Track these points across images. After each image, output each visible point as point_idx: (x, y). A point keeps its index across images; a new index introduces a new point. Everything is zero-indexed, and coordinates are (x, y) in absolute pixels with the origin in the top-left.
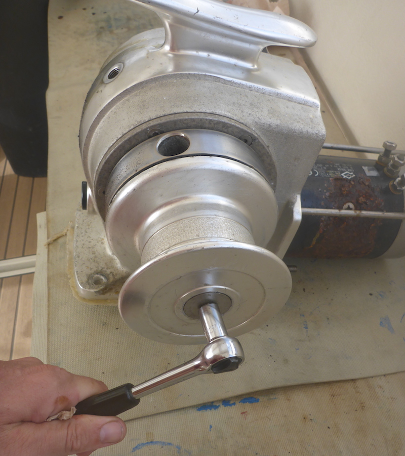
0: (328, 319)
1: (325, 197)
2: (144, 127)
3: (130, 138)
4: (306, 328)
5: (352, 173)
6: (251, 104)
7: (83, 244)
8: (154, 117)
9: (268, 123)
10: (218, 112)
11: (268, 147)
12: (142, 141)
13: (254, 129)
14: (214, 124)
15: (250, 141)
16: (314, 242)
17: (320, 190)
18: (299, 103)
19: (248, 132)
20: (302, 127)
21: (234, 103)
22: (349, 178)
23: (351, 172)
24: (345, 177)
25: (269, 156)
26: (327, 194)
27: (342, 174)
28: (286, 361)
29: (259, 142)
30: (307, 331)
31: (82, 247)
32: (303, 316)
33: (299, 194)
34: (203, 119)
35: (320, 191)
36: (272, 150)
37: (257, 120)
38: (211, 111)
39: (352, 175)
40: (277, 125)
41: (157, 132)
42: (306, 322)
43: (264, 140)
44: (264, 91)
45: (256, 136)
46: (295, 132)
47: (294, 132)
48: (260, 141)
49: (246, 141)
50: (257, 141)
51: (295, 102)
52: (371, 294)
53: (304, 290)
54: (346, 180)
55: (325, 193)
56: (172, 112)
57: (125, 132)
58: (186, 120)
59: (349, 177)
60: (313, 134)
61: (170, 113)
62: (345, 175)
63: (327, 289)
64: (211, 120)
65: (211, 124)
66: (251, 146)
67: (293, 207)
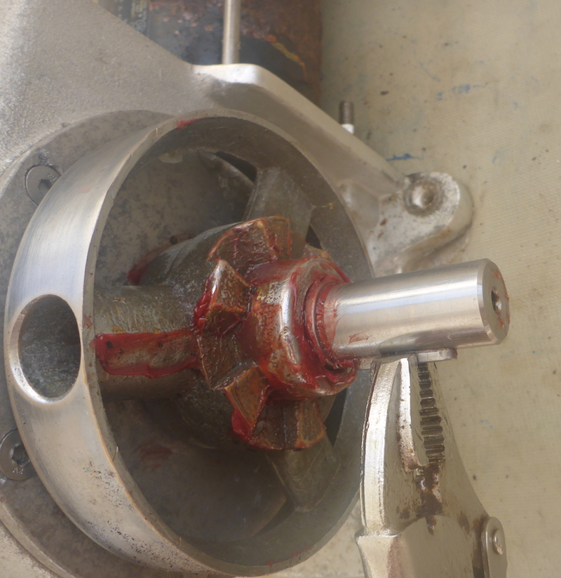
0: (446, 44)
1: (196, 21)
4: (467, 88)
11: (64, 126)
12: (44, 490)
13: (8, 161)
15: (43, 172)
16: (295, 58)
17: (177, 32)
19: (17, 176)
25: (92, 124)
26: (188, 16)
28: (545, 127)
29: (48, 146)
30: (475, 86)
32: (440, 94)
33: (192, 68)
35: (181, 32)
36: (75, 118)
41: (12, 452)
42: (454, 89)
43: (43, 135)
45: (28, 153)
46: (22, 47)
47: (23, 53)
48: (45, 142)
49: (46, 184)
50: (45, 153)
53: (384, 93)
55: (184, 20)
57: (14, 547)
63: (381, 46)
66: (60, 170)
67: (225, 83)
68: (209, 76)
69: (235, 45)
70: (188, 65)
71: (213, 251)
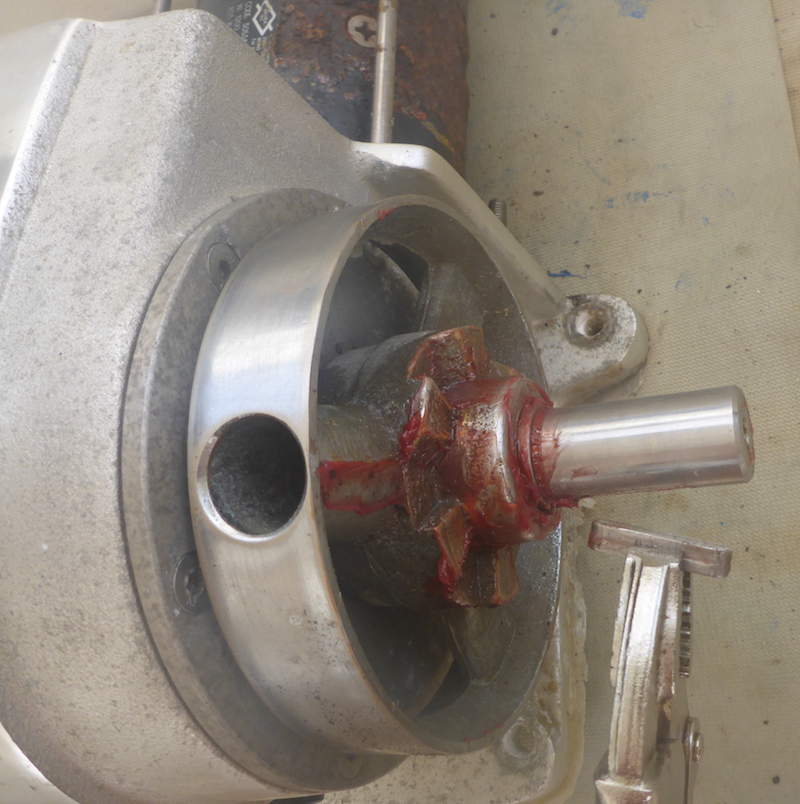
0: (620, 141)
1: (333, 86)
2: (163, 628)
3: (202, 681)
4: (646, 195)
5: (259, 7)
6: (82, 234)
7: (403, 784)
8: (129, 591)
9: (159, 183)
10: (119, 348)
11: (233, 200)
13: (181, 235)
14: (170, 366)
15: (224, 253)
16: (445, 141)
18: (76, 82)
20: (172, 79)
21: (79, 293)
22: (274, 15)
23: (254, 10)
24: (269, 27)
26: (323, 79)
27: (262, 32)
28: (742, 250)
30: (655, 195)
31: (413, 787)
32: (611, 200)
33: (350, 144)
34: (151, 404)
35: (315, 97)
37: (146, 220)
38: (118, 376)
39: (264, 7)
40: (167, 156)
42: (629, 195)
43: (216, 206)
44: (27, 189)
45: (209, 228)
46: (191, 103)
47: (192, 109)
48: (225, 217)
49: (226, 269)
50: (225, 229)
51: (71, 94)
52: (555, 32)
53: (537, 194)
54: (280, 23)
55: (319, 84)
56: (115, 521)
58: (151, 469)
59: (270, 16)
60: (198, 50)
61: (118, 528)
62: (263, 27)
64: (157, 377)
65: (168, 379)
66: (238, 251)
67: (391, 165)
68: (370, 155)
69: (388, 121)
70: (346, 140)
71: (413, 366)
